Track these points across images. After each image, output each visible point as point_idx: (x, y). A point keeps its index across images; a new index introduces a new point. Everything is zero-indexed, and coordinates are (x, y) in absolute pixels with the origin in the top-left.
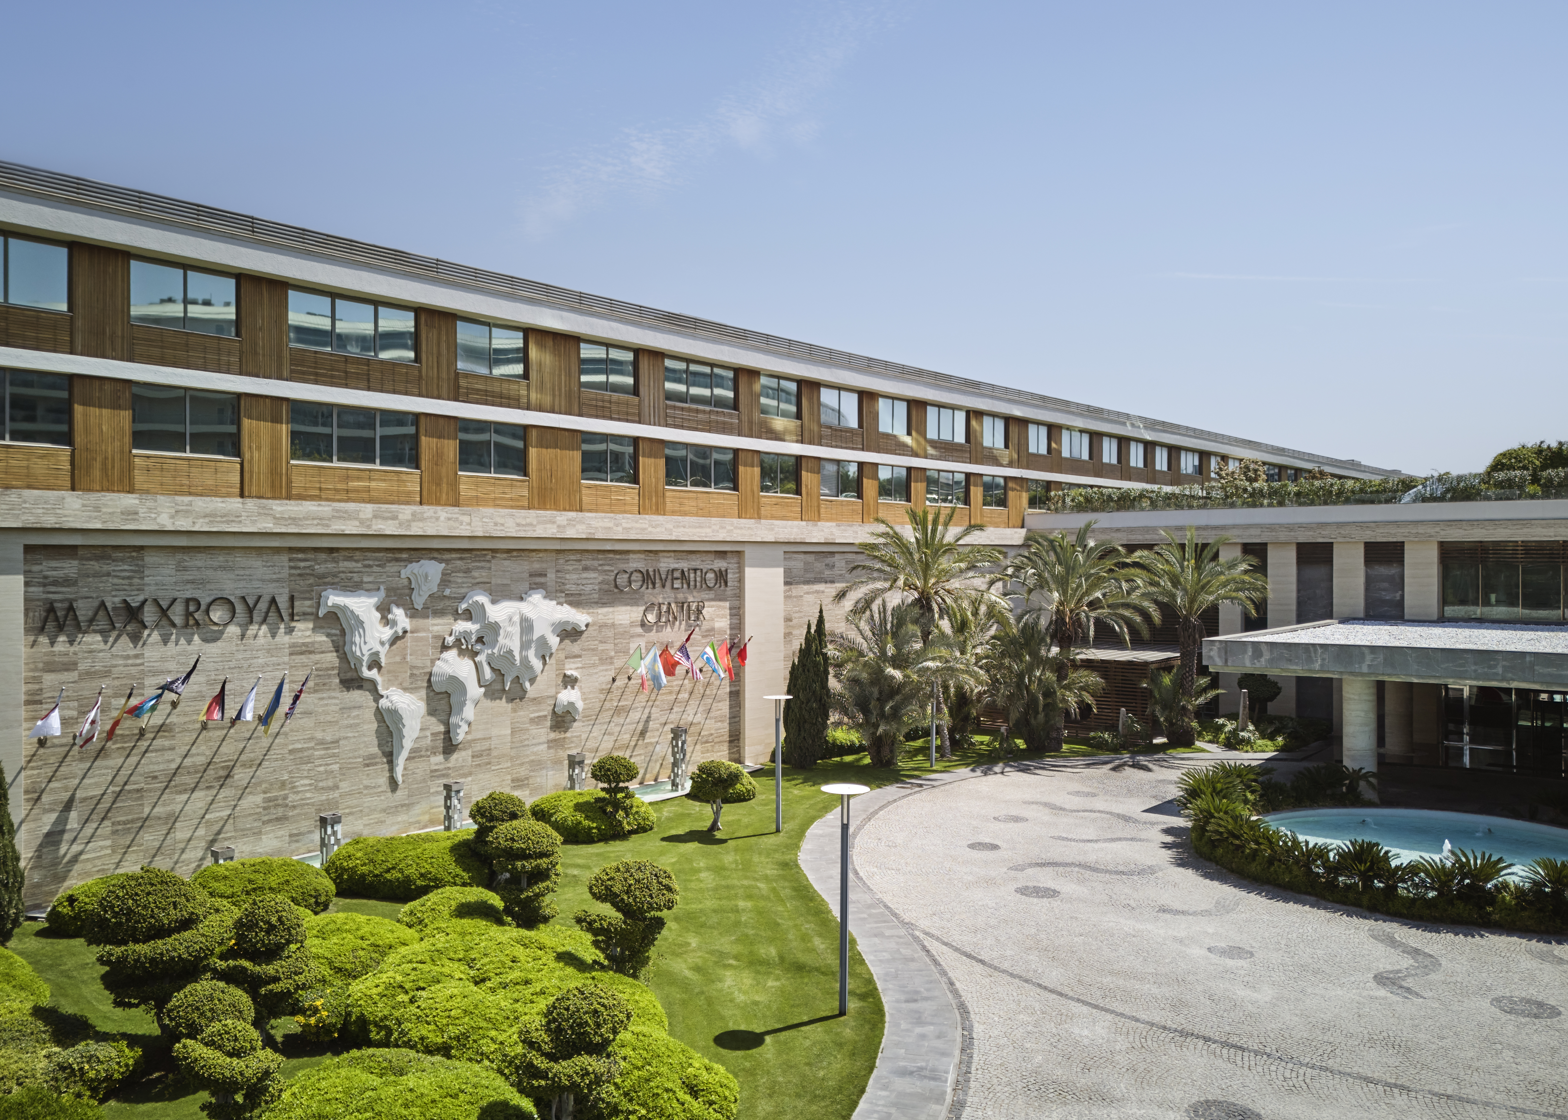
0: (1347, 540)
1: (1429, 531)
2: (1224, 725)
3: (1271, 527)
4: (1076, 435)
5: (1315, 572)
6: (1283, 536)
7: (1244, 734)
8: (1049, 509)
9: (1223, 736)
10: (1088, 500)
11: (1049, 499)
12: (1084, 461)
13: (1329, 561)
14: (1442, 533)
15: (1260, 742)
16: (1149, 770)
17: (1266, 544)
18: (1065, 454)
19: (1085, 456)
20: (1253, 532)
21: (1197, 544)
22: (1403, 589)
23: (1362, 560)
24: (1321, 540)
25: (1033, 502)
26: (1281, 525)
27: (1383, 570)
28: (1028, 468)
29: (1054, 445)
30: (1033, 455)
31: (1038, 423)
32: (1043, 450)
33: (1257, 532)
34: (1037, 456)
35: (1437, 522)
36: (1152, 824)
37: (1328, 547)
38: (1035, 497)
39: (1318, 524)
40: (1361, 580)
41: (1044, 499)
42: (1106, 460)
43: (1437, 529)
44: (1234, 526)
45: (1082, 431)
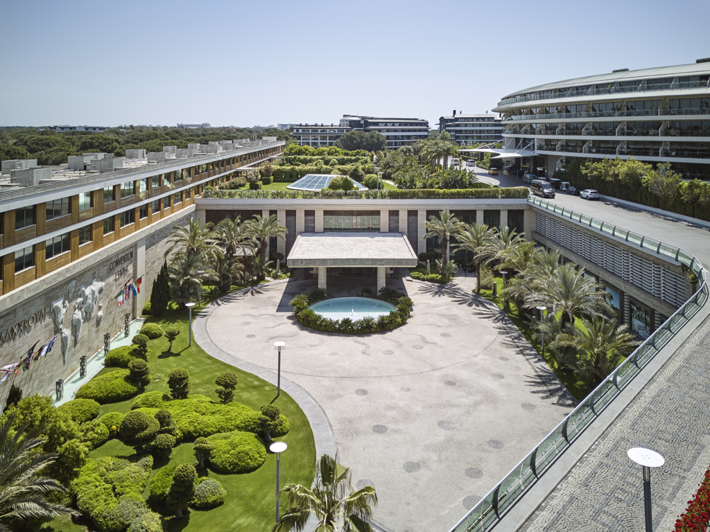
0: (300, 209)
2: (271, 271)
3: (279, 205)
5: (291, 218)
6: (282, 208)
7: (279, 274)
9: (272, 275)
13: (295, 215)
14: (325, 208)
15: (283, 275)
16: (261, 293)
17: (276, 211)
20: (272, 206)
22: (314, 223)
23: (304, 215)
24: (292, 209)
26: (281, 205)
27: (309, 218)
28: (195, 182)
33: (274, 206)
35: (323, 205)
36: (283, 316)
39: (291, 204)
40: (304, 221)
43: (323, 207)
44: (267, 205)
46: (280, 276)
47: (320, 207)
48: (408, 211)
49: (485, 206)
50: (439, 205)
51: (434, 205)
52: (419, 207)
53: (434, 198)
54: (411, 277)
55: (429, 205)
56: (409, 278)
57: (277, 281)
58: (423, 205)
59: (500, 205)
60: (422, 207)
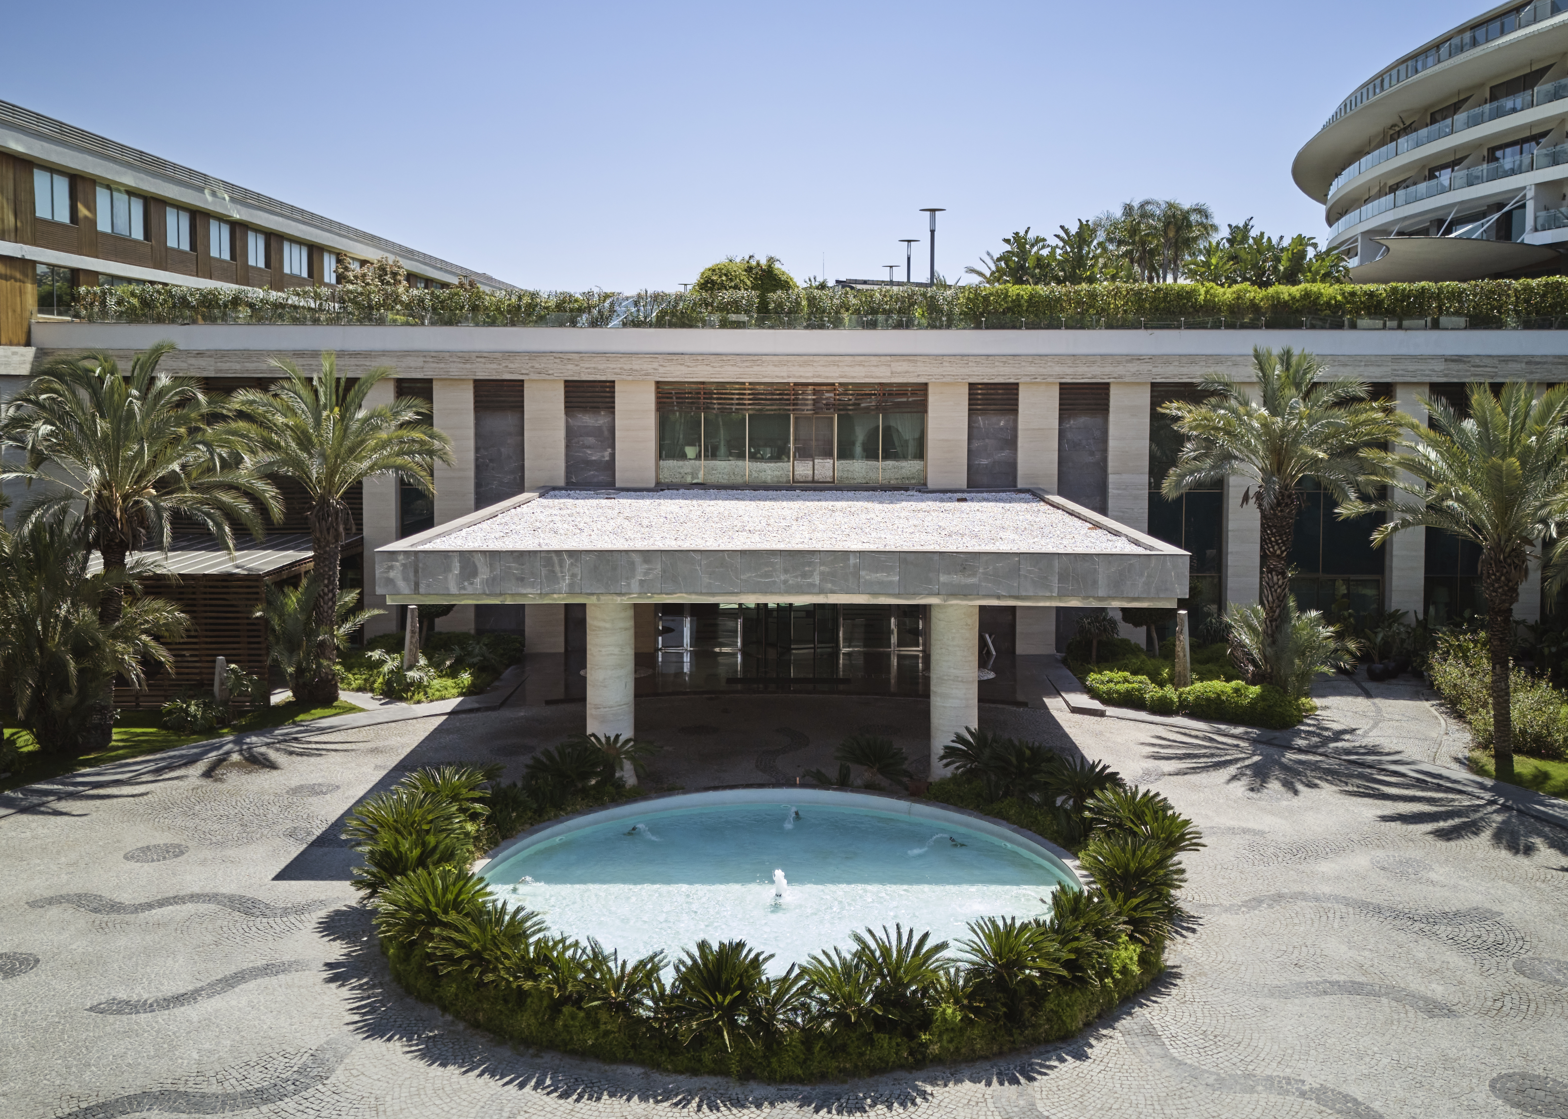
0: (543, 377)
1: (645, 367)
2: (381, 662)
3: (438, 356)
4: (121, 199)
5: (501, 423)
6: (455, 369)
7: (412, 674)
8: (77, 315)
9: (380, 680)
10: (146, 303)
11: (76, 298)
12: (136, 241)
13: (519, 407)
14: (661, 370)
15: (437, 683)
16: (272, 766)
17: (430, 381)
18: (103, 225)
19: (138, 233)
20: (411, 362)
21: (338, 380)
22: (613, 447)
23: (562, 406)
24: (507, 376)
25: (46, 303)
26: (452, 353)
27: (588, 420)
28: (34, 243)
29: (83, 211)
30: (44, 221)
31: (53, 169)
32: (63, 216)
33: (419, 362)
34: (52, 224)
35: (655, 355)
36: (300, 910)
37: (517, 387)
38: (50, 294)
39: (504, 352)
40: (561, 434)
41: (67, 298)
42: (172, 243)
43: (655, 365)
44: (384, 353)
45: (131, 193)
46: (419, 686)
47: (636, 364)
48: (1064, 387)
49: (1440, 366)
50: (1218, 359)
51: (1192, 359)
52: (1120, 370)
53: (1190, 326)
54: (1093, 693)
55: (1167, 359)
56: (1082, 700)
57: (399, 709)
58: (1139, 358)
59: (1514, 359)
60: (1133, 367)
